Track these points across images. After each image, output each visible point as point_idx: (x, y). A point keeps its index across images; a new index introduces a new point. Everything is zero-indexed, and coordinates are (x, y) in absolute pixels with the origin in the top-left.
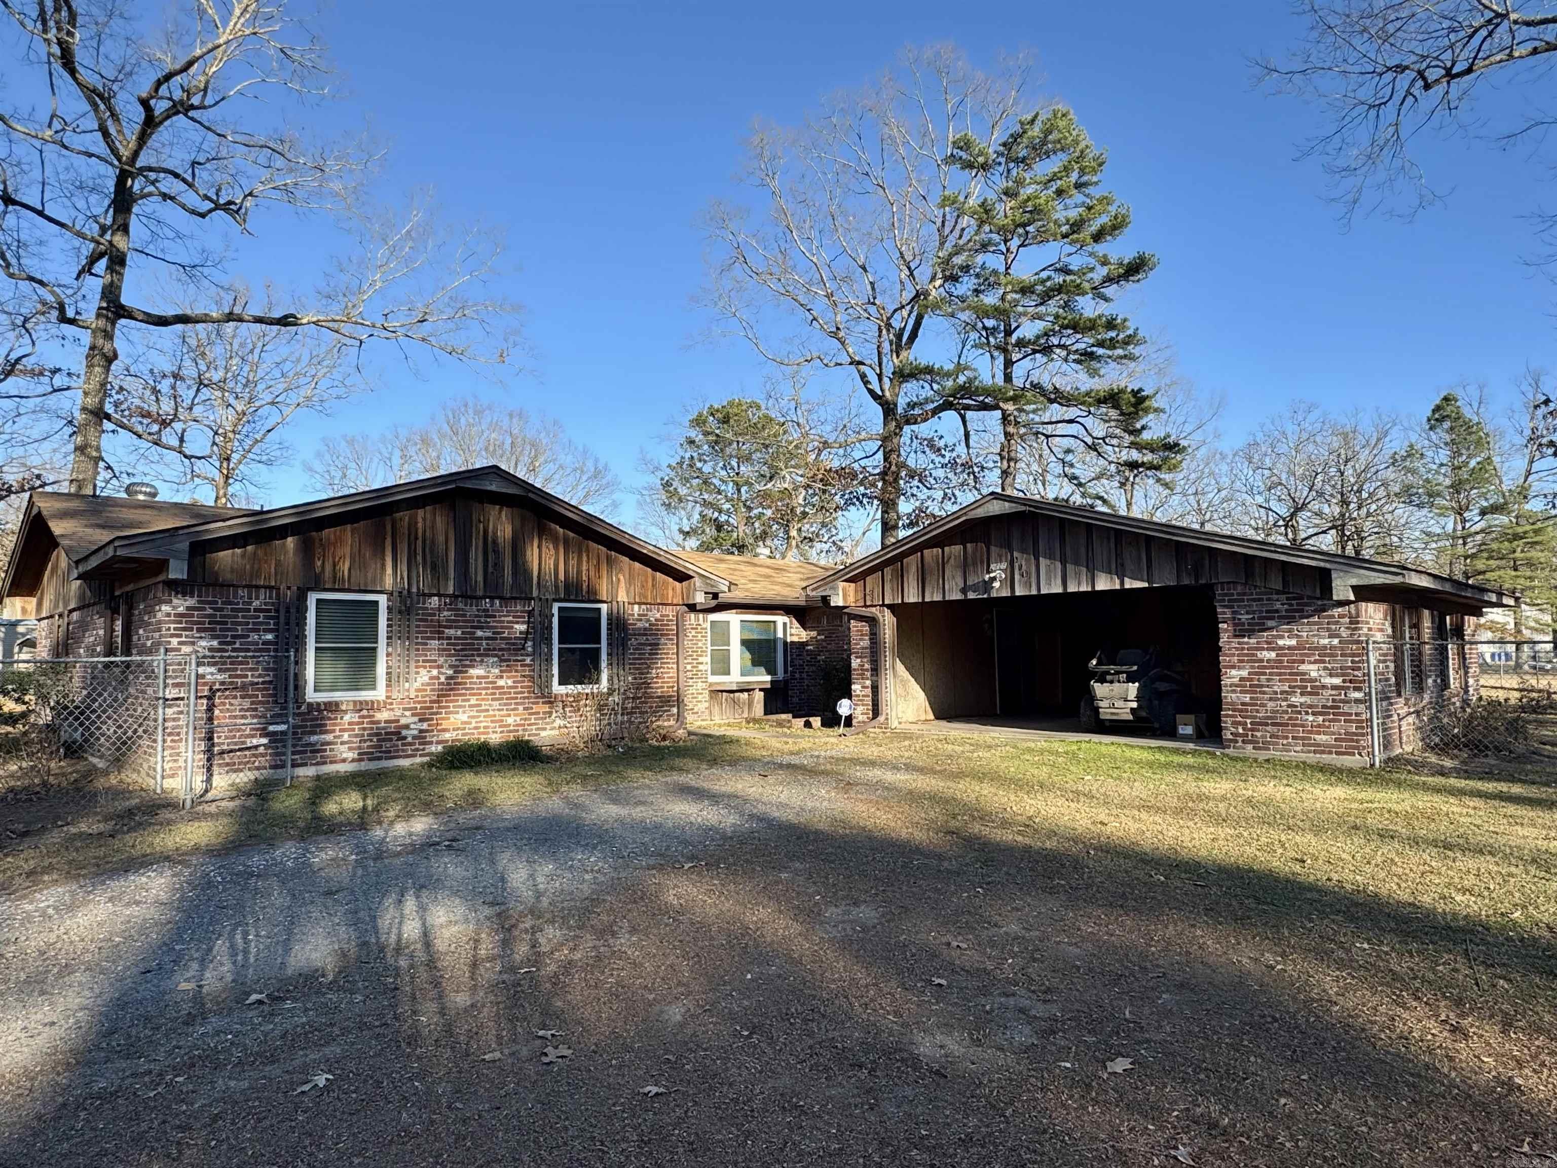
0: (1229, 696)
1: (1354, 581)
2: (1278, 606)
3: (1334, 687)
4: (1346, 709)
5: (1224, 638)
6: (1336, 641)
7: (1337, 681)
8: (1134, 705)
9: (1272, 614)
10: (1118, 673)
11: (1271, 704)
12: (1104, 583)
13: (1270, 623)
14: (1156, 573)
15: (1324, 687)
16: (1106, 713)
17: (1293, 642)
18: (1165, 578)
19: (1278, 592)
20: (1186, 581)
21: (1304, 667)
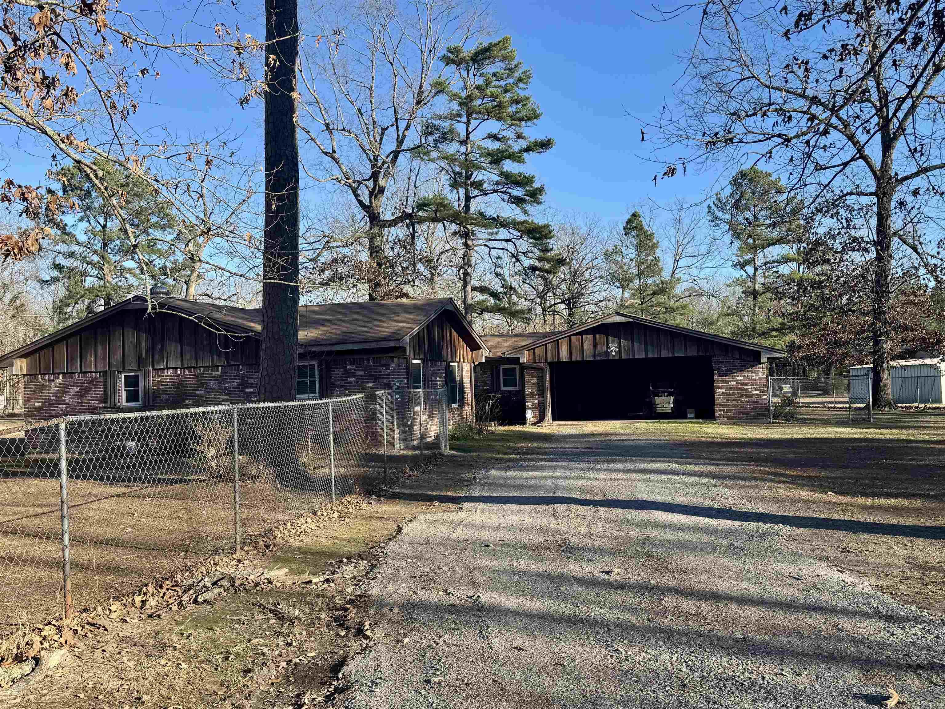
0: (718, 400)
1: (769, 356)
2: (737, 364)
3: (757, 395)
4: (761, 402)
5: (716, 377)
6: (757, 378)
7: (758, 392)
8: (672, 406)
9: (734, 367)
10: (664, 392)
11: (734, 402)
12: (665, 354)
13: (734, 371)
14: (688, 351)
15: (753, 395)
16: (660, 409)
17: (742, 378)
18: (693, 352)
19: (737, 359)
20: (701, 354)
21: (746, 387)
